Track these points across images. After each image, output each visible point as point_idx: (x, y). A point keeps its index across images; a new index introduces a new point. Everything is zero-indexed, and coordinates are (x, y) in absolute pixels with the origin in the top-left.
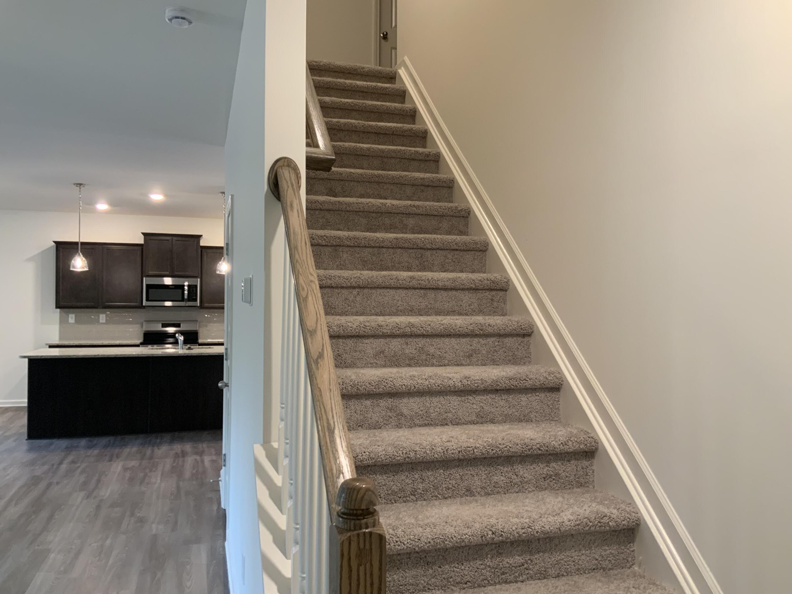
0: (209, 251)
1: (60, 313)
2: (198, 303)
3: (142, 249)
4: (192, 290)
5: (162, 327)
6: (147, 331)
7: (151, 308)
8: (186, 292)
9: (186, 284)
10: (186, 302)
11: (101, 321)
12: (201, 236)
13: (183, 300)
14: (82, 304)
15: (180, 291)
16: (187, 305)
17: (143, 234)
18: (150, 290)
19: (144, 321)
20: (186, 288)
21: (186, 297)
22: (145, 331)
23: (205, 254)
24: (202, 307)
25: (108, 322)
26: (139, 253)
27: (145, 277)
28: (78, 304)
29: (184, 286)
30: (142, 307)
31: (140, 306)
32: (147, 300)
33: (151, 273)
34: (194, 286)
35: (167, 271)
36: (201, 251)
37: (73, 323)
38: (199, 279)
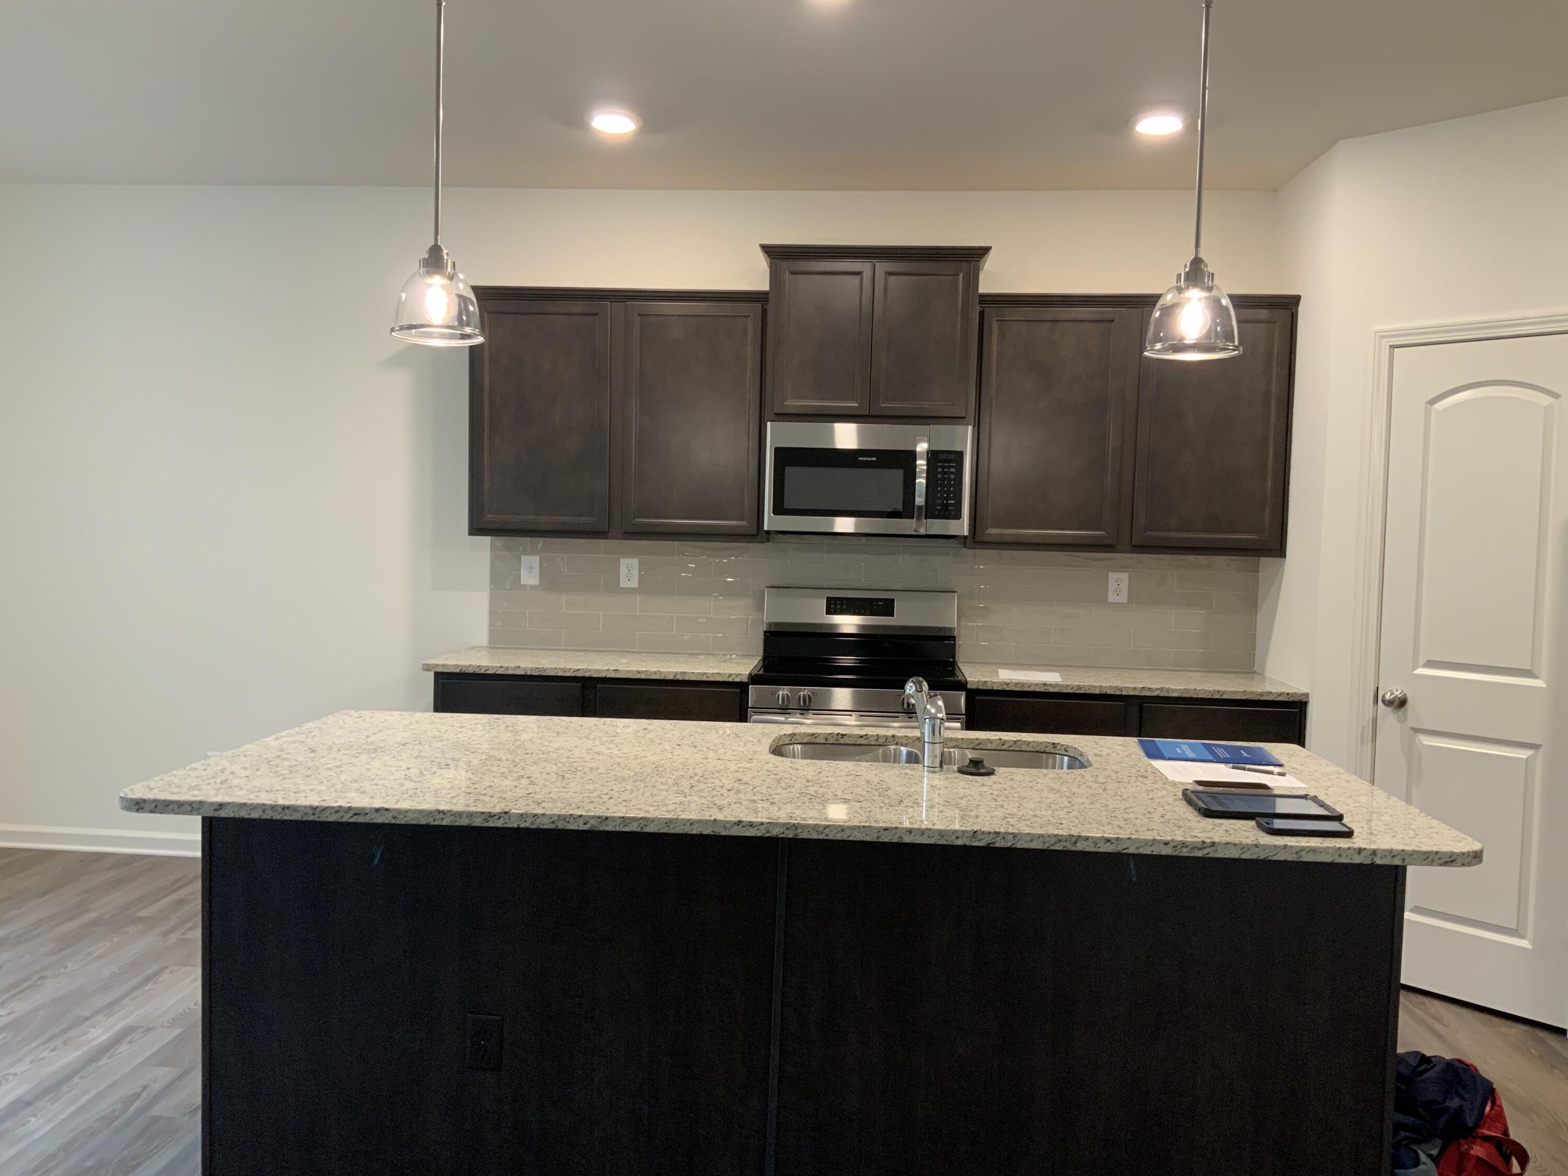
0: (1012, 314)
1: (493, 548)
2: (962, 526)
3: (764, 312)
4: (944, 473)
5: (829, 612)
6: (777, 624)
7: (795, 538)
8: (921, 481)
9: (922, 447)
10: (919, 519)
11: (624, 583)
12: (983, 251)
13: (907, 510)
14: (558, 520)
15: (898, 474)
16: (922, 531)
17: (768, 250)
18: (789, 470)
19: (767, 587)
20: (921, 463)
21: (920, 500)
22: (770, 624)
23: (995, 326)
24: (975, 540)
25: (646, 588)
26: (752, 327)
27: (771, 421)
28: (544, 520)
29: (911, 456)
30: (758, 534)
31: (754, 531)
32: (779, 509)
33: (794, 404)
34: (952, 457)
35: (853, 399)
36: (982, 314)
37: (533, 587)
38: (970, 428)
